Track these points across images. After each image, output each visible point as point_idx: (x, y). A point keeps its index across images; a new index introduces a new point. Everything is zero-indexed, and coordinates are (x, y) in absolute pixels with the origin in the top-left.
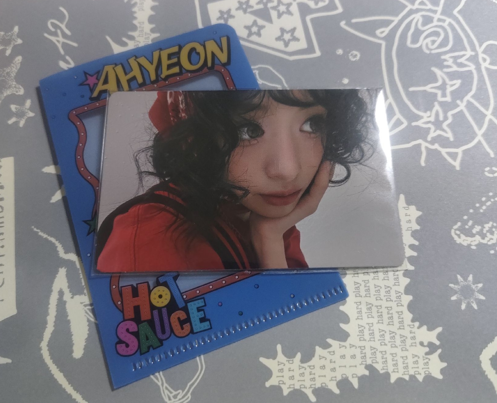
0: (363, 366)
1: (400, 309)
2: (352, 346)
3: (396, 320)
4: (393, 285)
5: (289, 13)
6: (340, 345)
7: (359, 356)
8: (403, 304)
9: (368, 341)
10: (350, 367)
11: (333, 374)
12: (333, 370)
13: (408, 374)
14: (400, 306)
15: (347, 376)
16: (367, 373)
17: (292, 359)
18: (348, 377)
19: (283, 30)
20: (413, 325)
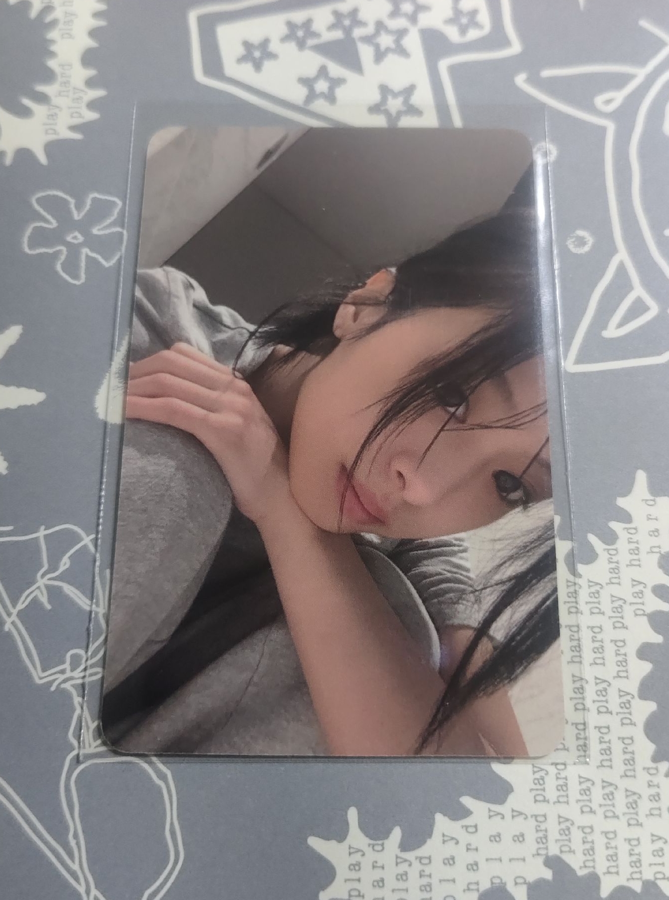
0: (540, 860)
1: (627, 731)
2: (516, 814)
3: (618, 756)
4: (614, 677)
5: (402, 52)
6: (490, 810)
7: (531, 836)
8: (634, 720)
9: (554, 803)
10: (510, 860)
11: (472, 877)
12: (473, 867)
13: (640, 879)
14: (627, 724)
15: (503, 881)
16: (548, 874)
17: (380, 842)
18: (505, 884)
19: (385, 90)
20: (657, 769)
